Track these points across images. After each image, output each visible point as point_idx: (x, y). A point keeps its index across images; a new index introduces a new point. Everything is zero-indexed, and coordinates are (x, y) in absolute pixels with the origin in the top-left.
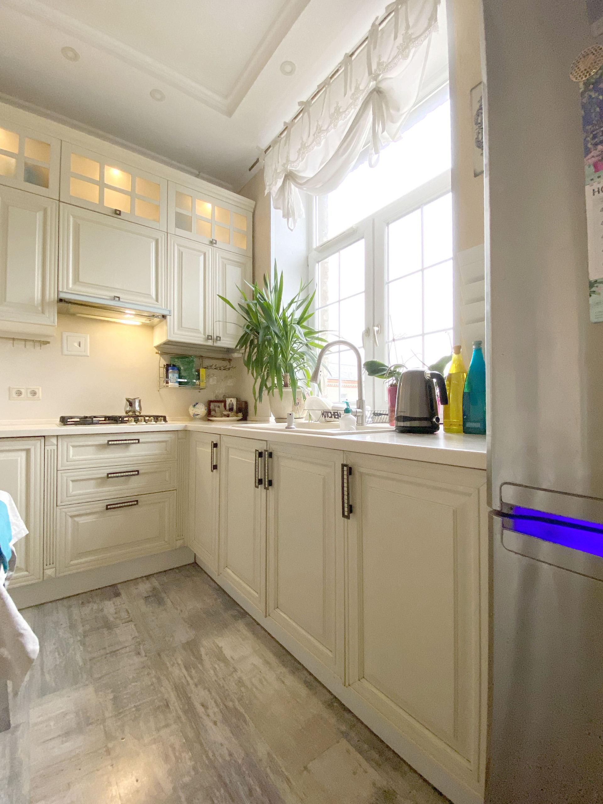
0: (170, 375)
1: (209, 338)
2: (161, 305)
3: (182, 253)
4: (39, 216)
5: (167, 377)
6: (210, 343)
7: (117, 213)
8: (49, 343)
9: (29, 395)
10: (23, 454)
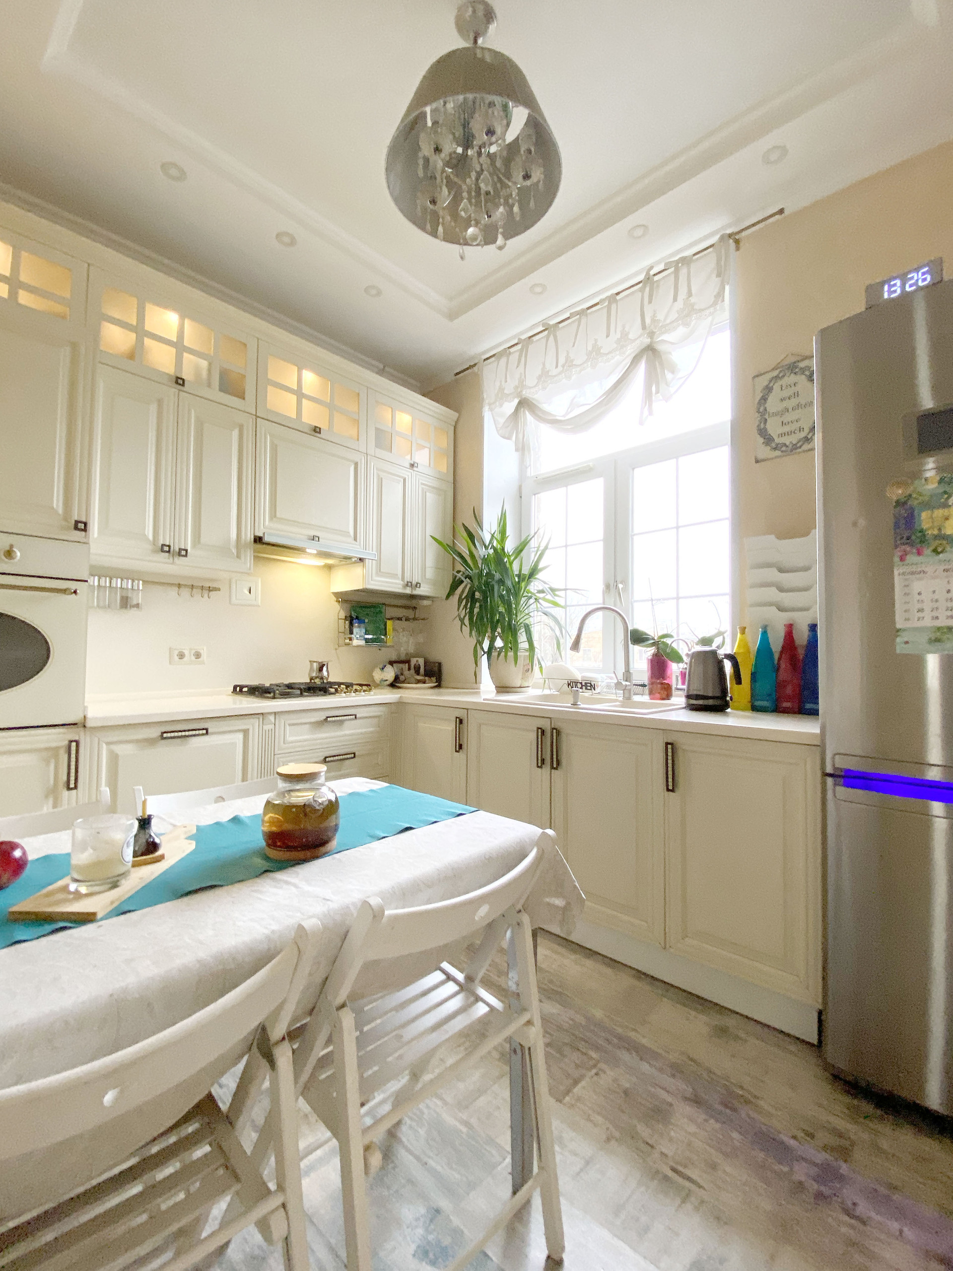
0: (355, 630)
1: (408, 584)
2: (360, 545)
3: (382, 478)
4: (235, 434)
5: (351, 632)
6: (408, 591)
7: (316, 430)
8: (219, 590)
9: (193, 658)
10: (240, 736)
